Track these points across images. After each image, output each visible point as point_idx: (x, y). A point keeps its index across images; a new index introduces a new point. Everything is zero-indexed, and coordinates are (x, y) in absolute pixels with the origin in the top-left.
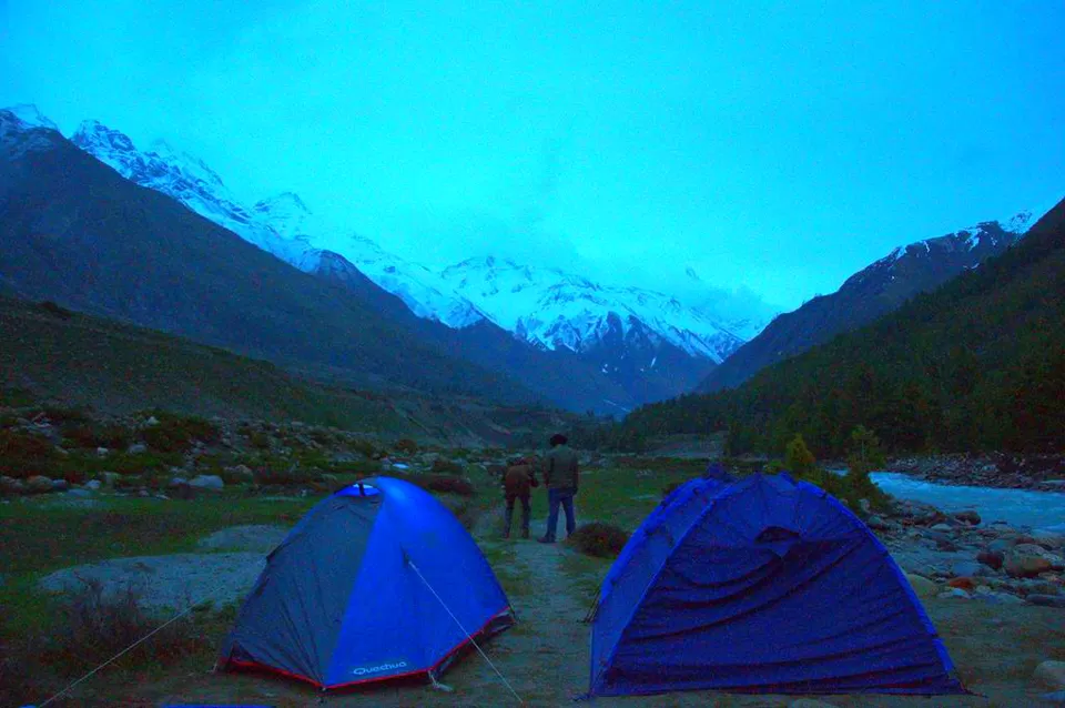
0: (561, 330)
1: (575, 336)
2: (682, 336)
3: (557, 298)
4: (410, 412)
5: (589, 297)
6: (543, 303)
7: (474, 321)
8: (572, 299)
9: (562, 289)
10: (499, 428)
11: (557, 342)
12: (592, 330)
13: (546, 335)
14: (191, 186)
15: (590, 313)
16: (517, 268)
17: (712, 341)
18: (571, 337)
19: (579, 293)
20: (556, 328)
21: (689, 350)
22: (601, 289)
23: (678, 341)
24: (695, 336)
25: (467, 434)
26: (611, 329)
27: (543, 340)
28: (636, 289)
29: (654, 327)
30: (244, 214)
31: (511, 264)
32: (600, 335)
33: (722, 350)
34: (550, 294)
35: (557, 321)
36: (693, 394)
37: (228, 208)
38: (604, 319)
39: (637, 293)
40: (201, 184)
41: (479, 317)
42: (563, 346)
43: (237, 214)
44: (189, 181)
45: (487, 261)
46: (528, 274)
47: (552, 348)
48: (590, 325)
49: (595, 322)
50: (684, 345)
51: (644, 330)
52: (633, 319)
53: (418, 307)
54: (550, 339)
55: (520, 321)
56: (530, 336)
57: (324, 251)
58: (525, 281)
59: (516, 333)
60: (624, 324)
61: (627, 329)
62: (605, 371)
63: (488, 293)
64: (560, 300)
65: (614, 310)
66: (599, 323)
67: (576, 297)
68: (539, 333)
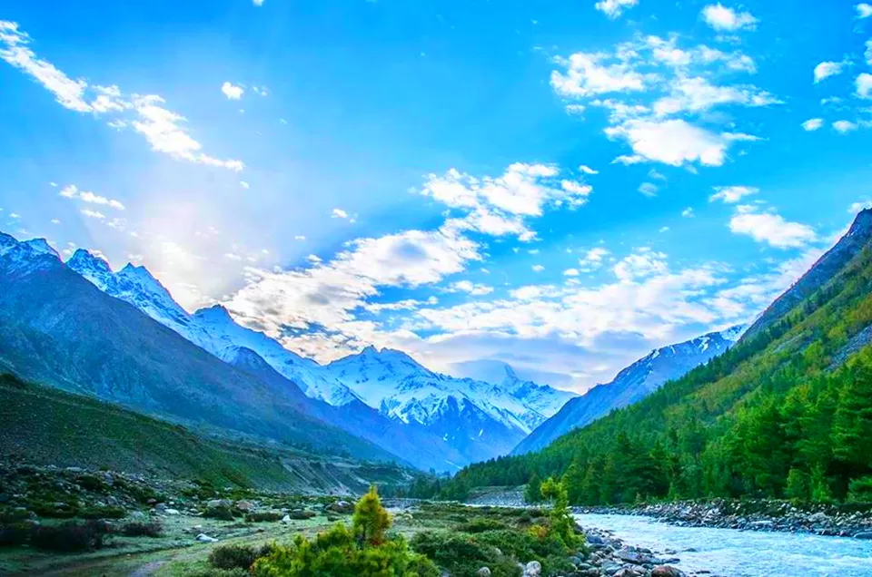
0: (413, 408)
1: (424, 413)
2: (502, 414)
3: (411, 385)
4: (294, 467)
5: (435, 385)
6: (401, 388)
7: (349, 401)
8: (422, 386)
9: (415, 378)
10: (362, 481)
11: (410, 417)
12: (436, 409)
13: (402, 413)
14: (148, 298)
15: (435, 396)
16: (382, 363)
17: (523, 417)
18: (420, 414)
19: (426, 382)
20: (410, 407)
21: (506, 424)
22: (443, 379)
23: (499, 417)
24: (511, 414)
25: (338, 486)
26: (450, 409)
27: (400, 416)
28: (468, 379)
29: (482, 407)
30: (185, 319)
31: (378, 359)
32: (442, 412)
33: (531, 424)
34: (405, 383)
35: (411, 402)
36: (508, 457)
37: (174, 314)
38: (445, 401)
39: (470, 382)
40: (156, 297)
41: (353, 398)
42: (415, 420)
43: (180, 318)
44: (147, 294)
45: (360, 358)
46: (389, 367)
47: (407, 422)
48: (435, 406)
49: (439, 402)
50: (504, 421)
51: (474, 410)
52: (466, 401)
53: (308, 390)
54: (405, 415)
55: (383, 401)
56: (391, 413)
57: (242, 348)
58: (388, 372)
59: (380, 410)
60: (459, 404)
61: (461, 408)
62: (445, 439)
63: (361, 381)
64: (413, 388)
65: (452, 394)
66: (441, 404)
67: (424, 385)
68: (397, 411)
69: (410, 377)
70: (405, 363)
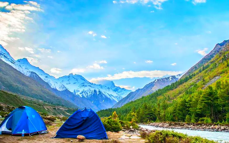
0: (83, 93)
1: (87, 94)
2: (110, 96)
3: (83, 86)
4: (48, 109)
5: (90, 86)
6: (80, 86)
7: (64, 90)
8: (86, 86)
9: (84, 84)
10: (68, 114)
11: (82, 95)
12: (90, 93)
13: (80, 94)
14: (2, 55)
15: (90, 89)
16: (75, 79)
17: (116, 97)
18: (86, 94)
20: (83, 92)
21: (111, 99)
22: (93, 85)
23: (109, 97)
24: (113, 96)
25: (61, 115)
26: (95, 93)
27: (79, 95)
29: (104, 93)
30: (14, 62)
31: (73, 77)
32: (92, 94)
33: (118, 99)
34: (81, 85)
35: (83, 91)
36: (111, 108)
37: (11, 60)
38: (93, 91)
39: (101, 86)
40: (5, 54)
41: (66, 89)
42: (84, 96)
43: (13, 62)
44: (2, 53)
45: (68, 77)
47: (81, 97)
48: (90, 92)
49: (92, 91)
50: (110, 98)
51: (102, 94)
52: (99, 91)
53: (52, 86)
54: (81, 95)
55: (75, 90)
56: (77, 94)
57: (32, 72)
58: (76, 81)
59: (73, 93)
60: (97, 92)
61: (98, 93)
62: (92, 102)
63: (68, 84)
64: (84, 86)
65: (95, 89)
66: (92, 92)
67: (87, 86)
68: (79, 93)
69: (83, 83)
70: (82, 79)
